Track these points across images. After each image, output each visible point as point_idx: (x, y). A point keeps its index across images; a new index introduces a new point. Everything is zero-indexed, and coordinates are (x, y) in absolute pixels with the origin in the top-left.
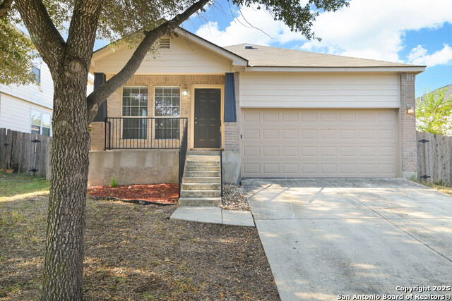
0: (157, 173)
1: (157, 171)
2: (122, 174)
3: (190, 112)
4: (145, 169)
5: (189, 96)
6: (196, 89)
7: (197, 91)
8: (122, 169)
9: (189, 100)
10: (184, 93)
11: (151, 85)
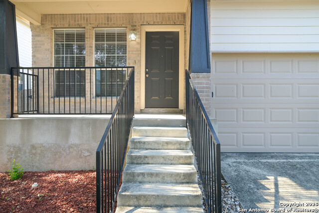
0: (87, 154)
1: (88, 151)
2: (35, 154)
3: (140, 61)
4: (70, 147)
5: (138, 40)
6: (147, 33)
7: (148, 34)
8: (33, 147)
9: (138, 46)
10: (132, 37)
11: (89, 27)
